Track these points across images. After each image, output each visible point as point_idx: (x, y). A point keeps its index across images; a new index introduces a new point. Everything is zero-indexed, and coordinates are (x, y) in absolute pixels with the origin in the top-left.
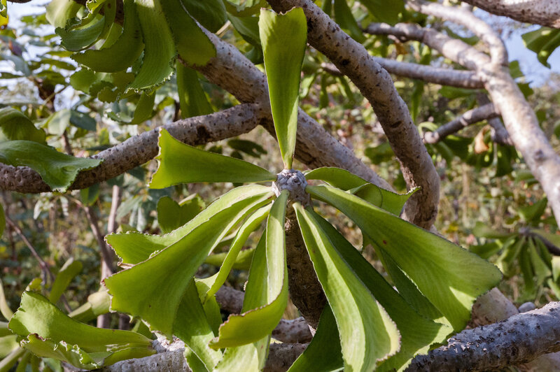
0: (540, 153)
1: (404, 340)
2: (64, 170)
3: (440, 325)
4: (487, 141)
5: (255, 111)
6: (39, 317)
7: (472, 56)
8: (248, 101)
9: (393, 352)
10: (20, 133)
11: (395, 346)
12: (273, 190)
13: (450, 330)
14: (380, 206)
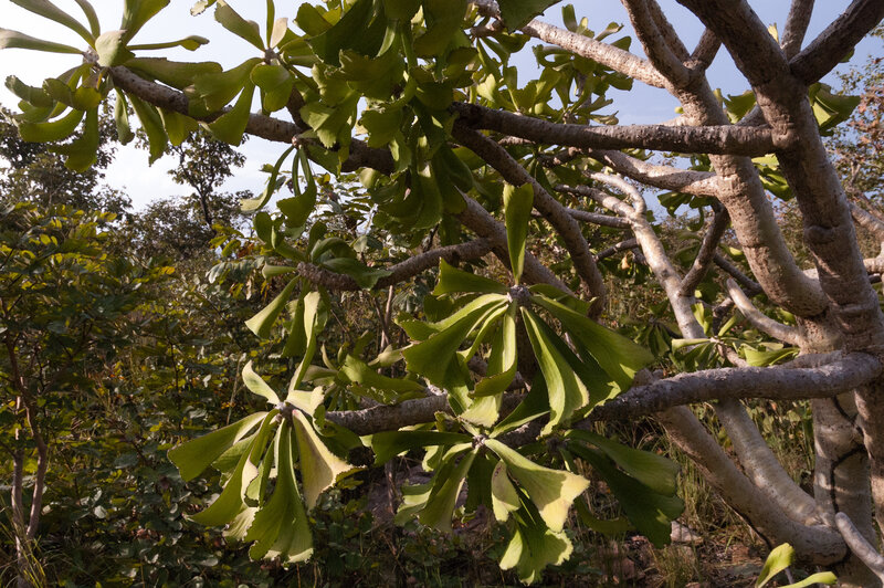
0: (666, 271)
1: (590, 398)
2: (369, 277)
3: (612, 387)
4: (629, 262)
5: (489, 243)
6: (356, 370)
7: (623, 208)
8: (483, 236)
9: (584, 405)
10: (342, 253)
11: (585, 401)
12: (508, 297)
13: (619, 391)
14: (575, 309)
